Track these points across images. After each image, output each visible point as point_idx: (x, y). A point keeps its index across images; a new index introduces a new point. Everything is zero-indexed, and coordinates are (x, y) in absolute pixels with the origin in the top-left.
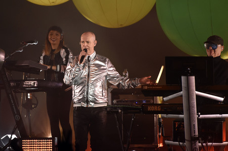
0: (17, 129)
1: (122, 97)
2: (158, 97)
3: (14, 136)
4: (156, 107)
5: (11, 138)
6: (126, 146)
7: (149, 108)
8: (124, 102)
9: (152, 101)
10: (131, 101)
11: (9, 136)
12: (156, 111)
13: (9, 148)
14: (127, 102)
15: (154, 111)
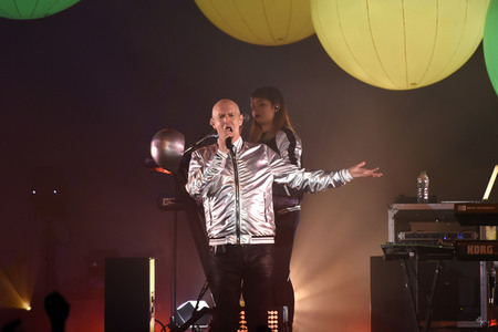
0: (209, 290)
1: (416, 227)
2: (488, 228)
3: (203, 304)
4: (483, 247)
5: (197, 307)
6: (423, 324)
7: (470, 250)
8: (419, 236)
9: (475, 236)
10: (433, 236)
11: (194, 303)
12: (484, 255)
13: (193, 328)
14: (425, 236)
15: (479, 255)
